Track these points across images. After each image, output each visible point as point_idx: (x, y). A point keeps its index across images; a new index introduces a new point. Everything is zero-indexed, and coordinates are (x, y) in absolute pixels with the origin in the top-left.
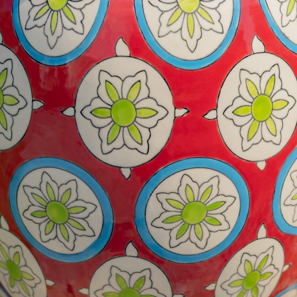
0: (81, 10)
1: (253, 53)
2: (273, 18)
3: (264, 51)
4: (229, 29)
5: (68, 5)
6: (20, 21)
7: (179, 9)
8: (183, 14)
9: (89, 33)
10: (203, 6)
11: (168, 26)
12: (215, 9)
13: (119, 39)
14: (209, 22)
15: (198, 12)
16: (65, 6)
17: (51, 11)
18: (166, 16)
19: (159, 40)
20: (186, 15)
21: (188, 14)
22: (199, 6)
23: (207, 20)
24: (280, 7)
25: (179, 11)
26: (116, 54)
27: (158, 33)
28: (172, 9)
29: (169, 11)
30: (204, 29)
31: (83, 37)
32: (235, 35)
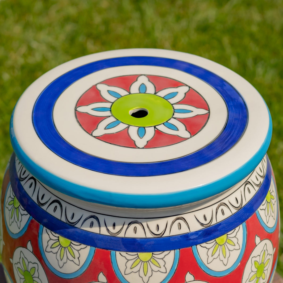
0: (78, 251)
1: (186, 282)
2: (201, 260)
3: (193, 280)
4: (170, 270)
5: (70, 246)
6: (42, 245)
7: (139, 259)
8: (141, 262)
9: (82, 266)
10: (154, 257)
11: (131, 268)
12: (162, 259)
13: (100, 273)
14: (158, 267)
15: (151, 261)
16: (68, 246)
17: (61, 246)
18: (130, 263)
19: (125, 276)
20: (143, 263)
21: (144, 262)
22: (151, 258)
23: (156, 266)
24: (208, 252)
25: (139, 260)
26: (98, 281)
27: (125, 272)
28: (134, 259)
29: (132, 260)
30: (154, 271)
31: (79, 267)
32: (174, 273)
